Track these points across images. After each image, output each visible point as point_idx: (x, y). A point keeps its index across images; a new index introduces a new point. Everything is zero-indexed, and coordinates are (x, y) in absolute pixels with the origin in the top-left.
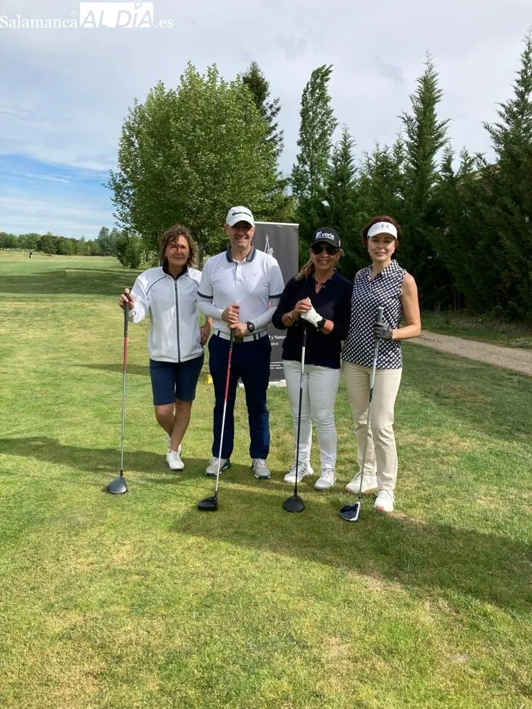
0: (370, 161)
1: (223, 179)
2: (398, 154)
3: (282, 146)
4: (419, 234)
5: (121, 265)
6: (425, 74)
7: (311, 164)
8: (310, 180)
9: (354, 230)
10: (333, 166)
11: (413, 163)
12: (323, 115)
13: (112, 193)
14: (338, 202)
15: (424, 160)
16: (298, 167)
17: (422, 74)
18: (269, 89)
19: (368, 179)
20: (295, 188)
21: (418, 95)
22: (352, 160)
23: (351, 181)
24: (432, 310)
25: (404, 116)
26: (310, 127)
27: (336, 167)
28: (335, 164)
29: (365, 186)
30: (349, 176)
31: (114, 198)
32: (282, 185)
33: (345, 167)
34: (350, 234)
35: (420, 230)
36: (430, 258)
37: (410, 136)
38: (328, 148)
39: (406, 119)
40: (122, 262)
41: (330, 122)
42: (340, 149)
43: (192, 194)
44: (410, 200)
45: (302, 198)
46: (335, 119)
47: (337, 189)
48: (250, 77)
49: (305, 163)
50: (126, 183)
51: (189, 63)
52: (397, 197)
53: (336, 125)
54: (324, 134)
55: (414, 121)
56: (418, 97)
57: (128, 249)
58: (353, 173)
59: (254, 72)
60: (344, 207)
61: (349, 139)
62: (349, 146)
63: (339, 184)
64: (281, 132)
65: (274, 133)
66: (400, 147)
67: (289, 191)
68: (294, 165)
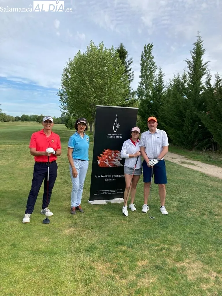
0: (172, 83)
1: (105, 91)
2: (184, 79)
3: (133, 78)
4: (195, 115)
5: (67, 128)
6: (197, 41)
7: (146, 85)
8: (145, 92)
9: (163, 113)
10: (155, 85)
11: (192, 82)
12: (151, 64)
13: (59, 98)
14: (157, 101)
15: (197, 80)
16: (140, 86)
17: (196, 41)
18: (128, 54)
19: (170, 90)
20: (139, 96)
21: (193, 51)
22: (163, 82)
23: (163, 91)
24: (202, 150)
25: (187, 60)
26: (145, 70)
27: (156, 85)
28: (156, 84)
29: (169, 93)
30: (162, 89)
31: (60, 99)
32: (133, 94)
33: (160, 85)
34: (162, 115)
35: (195, 113)
36: (200, 126)
37: (190, 70)
38: (153, 78)
39: (188, 62)
40: (67, 126)
41: (154, 67)
42: (158, 77)
43: (90, 97)
44: (190, 99)
45: (142, 100)
46: (156, 66)
47: (156, 95)
48: (120, 49)
49: (143, 85)
50: (65, 93)
51: (91, 41)
52: (184, 98)
53: (156, 68)
54: (151, 72)
55: (192, 63)
56: (194, 52)
57: (69, 121)
58: (163, 88)
59: (122, 47)
60: (159, 103)
61: (162, 73)
62: (162, 76)
63: (157, 93)
64: (133, 72)
65: (130, 72)
66: (185, 76)
67: (136, 97)
68: (138, 86)
